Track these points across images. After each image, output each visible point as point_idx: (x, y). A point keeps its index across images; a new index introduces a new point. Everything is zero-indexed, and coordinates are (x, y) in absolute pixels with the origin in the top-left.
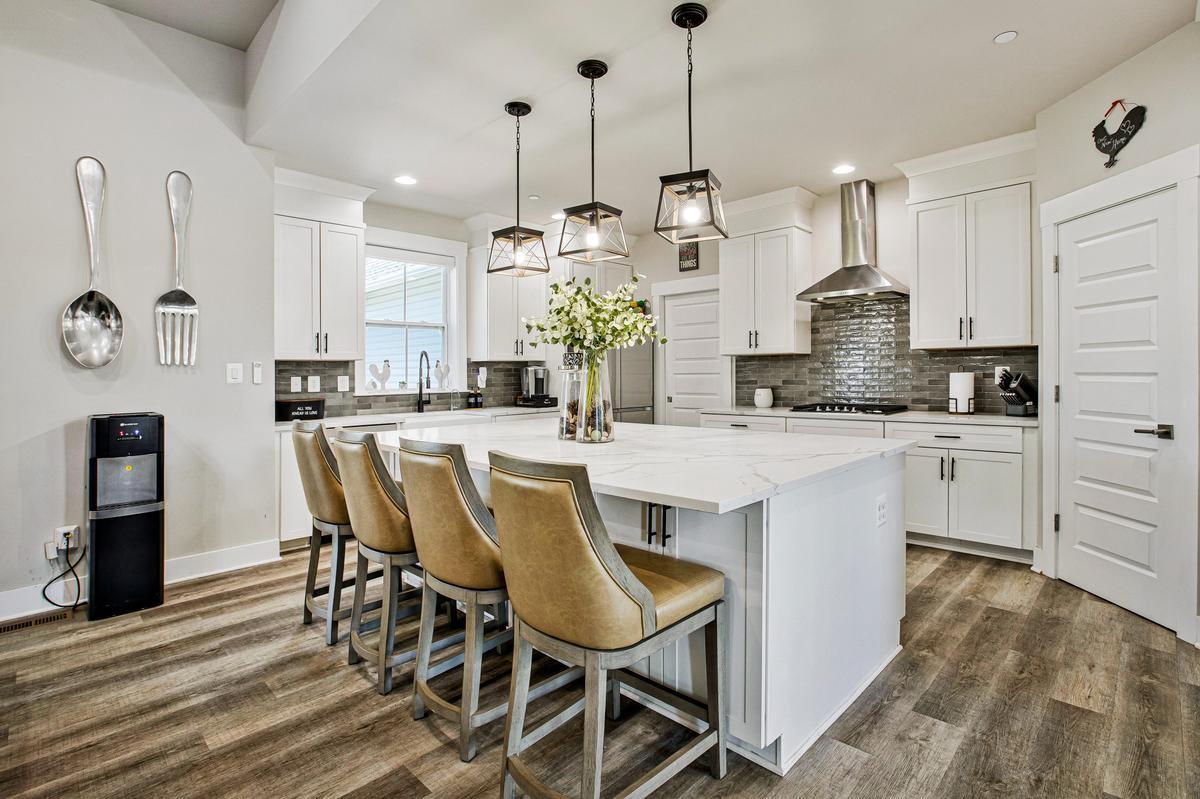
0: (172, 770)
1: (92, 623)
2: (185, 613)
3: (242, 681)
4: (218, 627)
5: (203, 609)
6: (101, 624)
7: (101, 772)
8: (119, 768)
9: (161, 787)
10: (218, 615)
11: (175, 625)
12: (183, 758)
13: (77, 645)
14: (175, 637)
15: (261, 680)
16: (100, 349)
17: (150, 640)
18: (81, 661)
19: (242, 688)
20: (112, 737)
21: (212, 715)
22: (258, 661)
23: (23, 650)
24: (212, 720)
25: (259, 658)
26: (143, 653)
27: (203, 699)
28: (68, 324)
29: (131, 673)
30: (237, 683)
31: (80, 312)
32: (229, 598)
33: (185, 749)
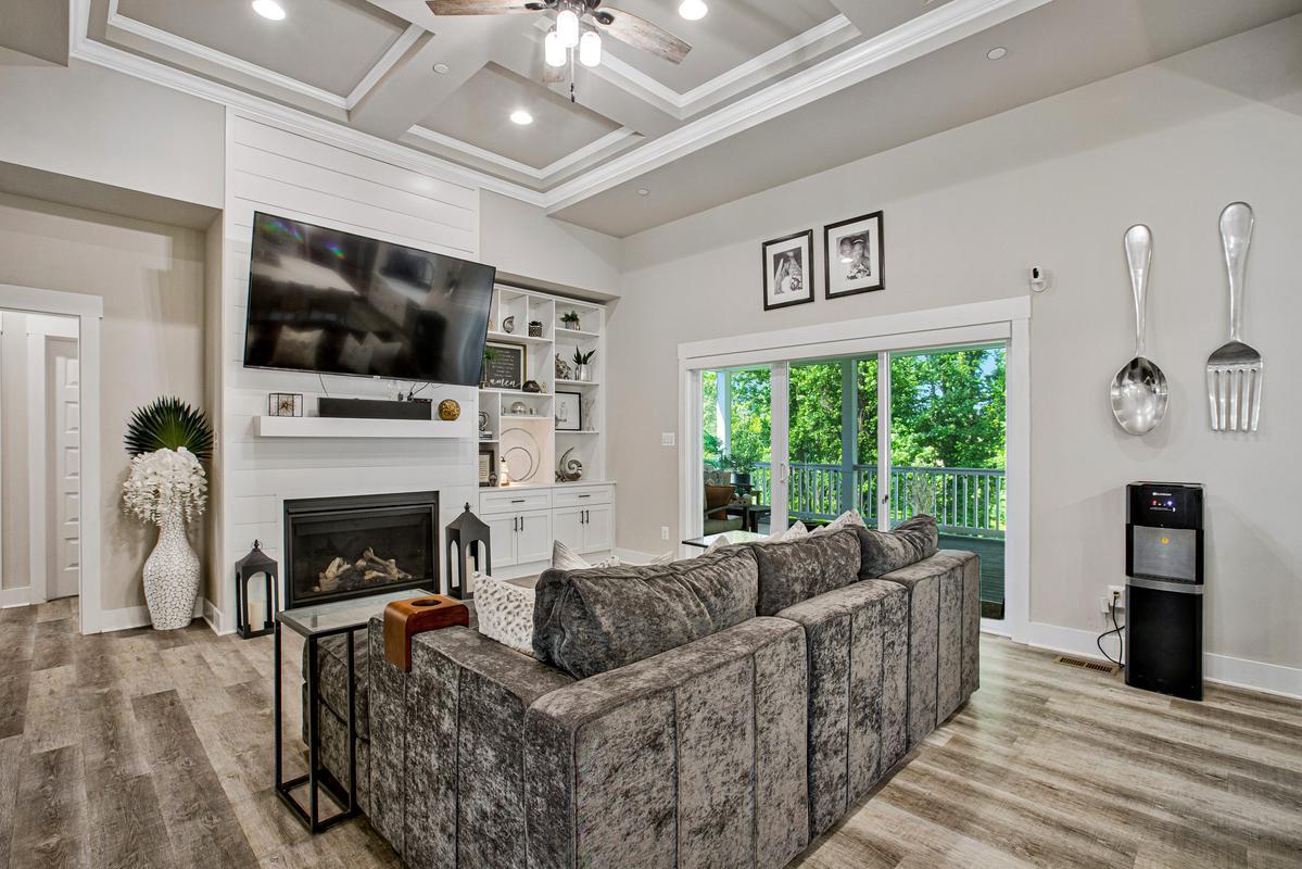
0: (1090, 857)
1: (1127, 687)
2: (1217, 722)
3: (1221, 828)
4: (1243, 756)
5: (1239, 728)
6: (1134, 692)
7: (1043, 814)
8: (1056, 822)
9: (1071, 864)
10: (1253, 743)
11: (1198, 728)
12: (1105, 855)
13: (1102, 700)
14: (1187, 740)
15: (1244, 844)
16: (1144, 415)
17: (1162, 730)
18: (1096, 715)
19: (1215, 836)
20: (1070, 793)
21: (1163, 839)
22: (1259, 822)
23: (1066, 683)
24: (1158, 843)
25: (1262, 820)
26: (1147, 737)
27: (1166, 817)
28: (1115, 393)
29: (1124, 749)
30: (1214, 827)
31: (1126, 381)
32: (1282, 733)
33: (1113, 849)
